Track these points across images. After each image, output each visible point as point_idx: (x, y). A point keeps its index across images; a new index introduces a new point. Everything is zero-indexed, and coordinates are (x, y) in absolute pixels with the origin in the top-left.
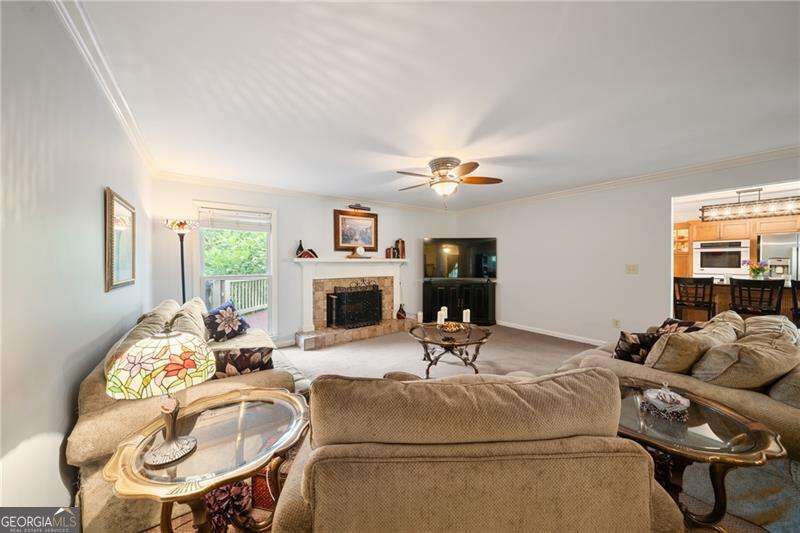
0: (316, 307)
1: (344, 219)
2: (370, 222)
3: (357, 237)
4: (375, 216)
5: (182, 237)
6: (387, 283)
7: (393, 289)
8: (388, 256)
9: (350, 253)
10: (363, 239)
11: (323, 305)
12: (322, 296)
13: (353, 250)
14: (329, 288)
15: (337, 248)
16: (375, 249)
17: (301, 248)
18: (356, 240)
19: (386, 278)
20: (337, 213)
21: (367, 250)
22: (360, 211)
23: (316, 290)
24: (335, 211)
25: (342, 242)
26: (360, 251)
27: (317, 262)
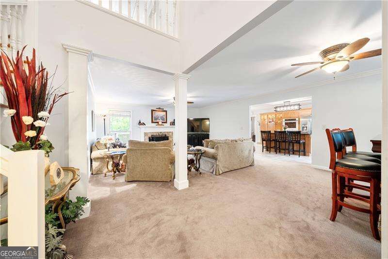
1: (155, 113)
2: (165, 113)
4: (166, 111)
5: (104, 119)
6: (171, 134)
7: (173, 136)
8: (171, 125)
9: (157, 124)
10: (162, 119)
12: (147, 137)
13: (158, 123)
14: (150, 135)
15: (152, 122)
16: (166, 122)
17: (140, 122)
19: (170, 132)
20: (152, 111)
21: (163, 123)
22: (160, 110)
23: (145, 136)
24: (152, 110)
25: (154, 120)
26: (160, 123)
27: (145, 127)
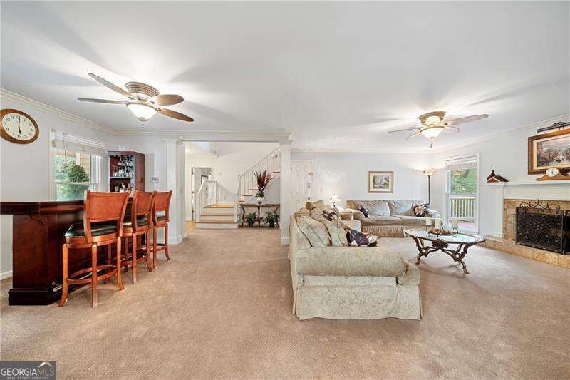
0: (505, 221)
1: (540, 143)
3: (561, 157)
12: (512, 211)
15: (531, 172)
18: (558, 161)
26: (551, 172)
27: (505, 185)
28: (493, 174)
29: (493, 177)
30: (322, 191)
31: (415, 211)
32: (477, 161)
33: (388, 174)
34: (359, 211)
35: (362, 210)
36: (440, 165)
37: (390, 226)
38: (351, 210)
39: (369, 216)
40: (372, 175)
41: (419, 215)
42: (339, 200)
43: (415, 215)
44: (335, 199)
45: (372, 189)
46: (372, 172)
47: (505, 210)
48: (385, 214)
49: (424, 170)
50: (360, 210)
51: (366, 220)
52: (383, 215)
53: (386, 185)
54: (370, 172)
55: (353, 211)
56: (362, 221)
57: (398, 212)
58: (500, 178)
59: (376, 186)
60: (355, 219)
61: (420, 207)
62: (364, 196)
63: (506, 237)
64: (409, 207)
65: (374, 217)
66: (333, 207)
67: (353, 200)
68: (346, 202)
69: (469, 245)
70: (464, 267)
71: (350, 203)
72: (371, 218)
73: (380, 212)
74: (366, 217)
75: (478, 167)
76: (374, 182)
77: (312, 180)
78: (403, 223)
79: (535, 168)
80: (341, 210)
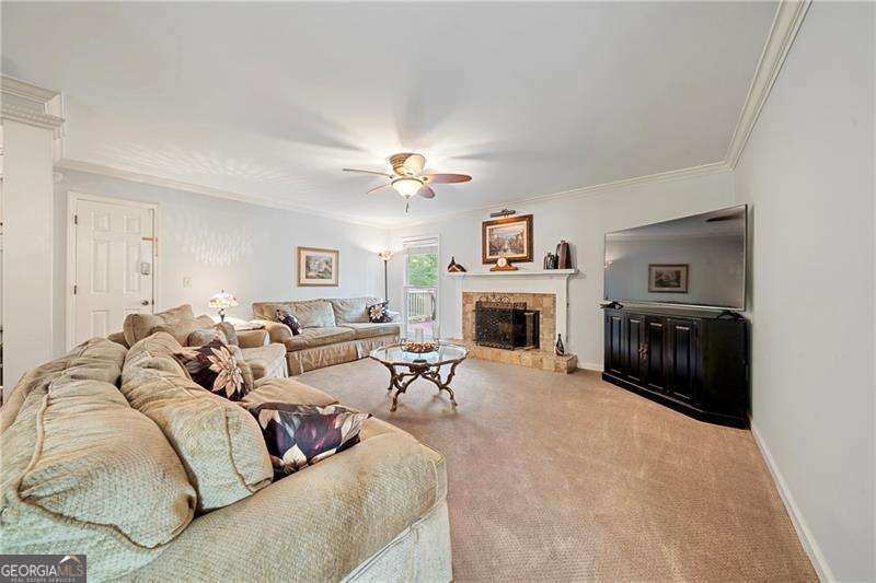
0: (465, 319)
1: (492, 230)
2: (523, 226)
3: (506, 247)
4: (529, 219)
5: (386, 262)
6: (547, 302)
7: (555, 311)
9: (494, 266)
10: (514, 250)
11: (472, 317)
12: (471, 307)
15: (486, 262)
16: (530, 259)
18: (505, 251)
19: (545, 295)
20: (485, 225)
22: (510, 216)
23: (465, 303)
24: (483, 223)
25: (490, 254)
27: (464, 276)
28: (453, 263)
29: (455, 267)
30: (186, 282)
31: (370, 313)
32: (437, 244)
33: (330, 255)
34: (281, 324)
35: (287, 321)
36: (398, 247)
37: (338, 345)
38: (262, 323)
39: (300, 331)
40: (304, 254)
41: (376, 321)
42: (235, 304)
43: (371, 320)
44: (224, 299)
45: (304, 280)
46: (304, 249)
47: (464, 305)
48: (327, 324)
49: (379, 251)
50: (284, 322)
51: (295, 339)
52: (325, 326)
53: (325, 274)
54: (300, 249)
55: (269, 324)
56: (287, 344)
57: (347, 317)
58: (459, 266)
59: (310, 274)
60: (272, 340)
61: (377, 308)
62: (287, 293)
63: (465, 338)
64: (363, 309)
65: (309, 330)
66: (217, 320)
67: (265, 301)
68: (250, 307)
69: (456, 363)
70: (452, 398)
71: (260, 309)
72: (305, 335)
73: (318, 321)
74: (295, 333)
75: (438, 254)
76: (308, 266)
77: (155, 254)
78: (357, 336)
79: (488, 257)
80: (239, 324)
